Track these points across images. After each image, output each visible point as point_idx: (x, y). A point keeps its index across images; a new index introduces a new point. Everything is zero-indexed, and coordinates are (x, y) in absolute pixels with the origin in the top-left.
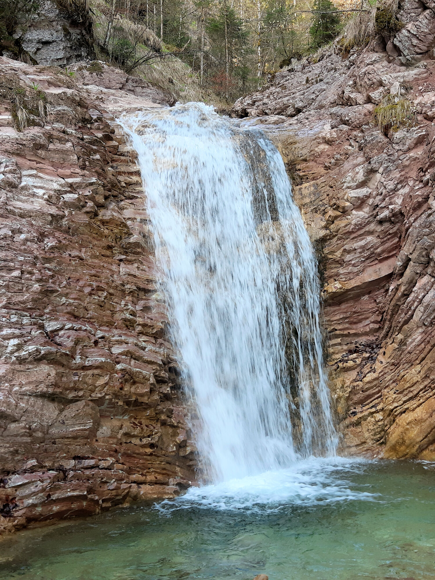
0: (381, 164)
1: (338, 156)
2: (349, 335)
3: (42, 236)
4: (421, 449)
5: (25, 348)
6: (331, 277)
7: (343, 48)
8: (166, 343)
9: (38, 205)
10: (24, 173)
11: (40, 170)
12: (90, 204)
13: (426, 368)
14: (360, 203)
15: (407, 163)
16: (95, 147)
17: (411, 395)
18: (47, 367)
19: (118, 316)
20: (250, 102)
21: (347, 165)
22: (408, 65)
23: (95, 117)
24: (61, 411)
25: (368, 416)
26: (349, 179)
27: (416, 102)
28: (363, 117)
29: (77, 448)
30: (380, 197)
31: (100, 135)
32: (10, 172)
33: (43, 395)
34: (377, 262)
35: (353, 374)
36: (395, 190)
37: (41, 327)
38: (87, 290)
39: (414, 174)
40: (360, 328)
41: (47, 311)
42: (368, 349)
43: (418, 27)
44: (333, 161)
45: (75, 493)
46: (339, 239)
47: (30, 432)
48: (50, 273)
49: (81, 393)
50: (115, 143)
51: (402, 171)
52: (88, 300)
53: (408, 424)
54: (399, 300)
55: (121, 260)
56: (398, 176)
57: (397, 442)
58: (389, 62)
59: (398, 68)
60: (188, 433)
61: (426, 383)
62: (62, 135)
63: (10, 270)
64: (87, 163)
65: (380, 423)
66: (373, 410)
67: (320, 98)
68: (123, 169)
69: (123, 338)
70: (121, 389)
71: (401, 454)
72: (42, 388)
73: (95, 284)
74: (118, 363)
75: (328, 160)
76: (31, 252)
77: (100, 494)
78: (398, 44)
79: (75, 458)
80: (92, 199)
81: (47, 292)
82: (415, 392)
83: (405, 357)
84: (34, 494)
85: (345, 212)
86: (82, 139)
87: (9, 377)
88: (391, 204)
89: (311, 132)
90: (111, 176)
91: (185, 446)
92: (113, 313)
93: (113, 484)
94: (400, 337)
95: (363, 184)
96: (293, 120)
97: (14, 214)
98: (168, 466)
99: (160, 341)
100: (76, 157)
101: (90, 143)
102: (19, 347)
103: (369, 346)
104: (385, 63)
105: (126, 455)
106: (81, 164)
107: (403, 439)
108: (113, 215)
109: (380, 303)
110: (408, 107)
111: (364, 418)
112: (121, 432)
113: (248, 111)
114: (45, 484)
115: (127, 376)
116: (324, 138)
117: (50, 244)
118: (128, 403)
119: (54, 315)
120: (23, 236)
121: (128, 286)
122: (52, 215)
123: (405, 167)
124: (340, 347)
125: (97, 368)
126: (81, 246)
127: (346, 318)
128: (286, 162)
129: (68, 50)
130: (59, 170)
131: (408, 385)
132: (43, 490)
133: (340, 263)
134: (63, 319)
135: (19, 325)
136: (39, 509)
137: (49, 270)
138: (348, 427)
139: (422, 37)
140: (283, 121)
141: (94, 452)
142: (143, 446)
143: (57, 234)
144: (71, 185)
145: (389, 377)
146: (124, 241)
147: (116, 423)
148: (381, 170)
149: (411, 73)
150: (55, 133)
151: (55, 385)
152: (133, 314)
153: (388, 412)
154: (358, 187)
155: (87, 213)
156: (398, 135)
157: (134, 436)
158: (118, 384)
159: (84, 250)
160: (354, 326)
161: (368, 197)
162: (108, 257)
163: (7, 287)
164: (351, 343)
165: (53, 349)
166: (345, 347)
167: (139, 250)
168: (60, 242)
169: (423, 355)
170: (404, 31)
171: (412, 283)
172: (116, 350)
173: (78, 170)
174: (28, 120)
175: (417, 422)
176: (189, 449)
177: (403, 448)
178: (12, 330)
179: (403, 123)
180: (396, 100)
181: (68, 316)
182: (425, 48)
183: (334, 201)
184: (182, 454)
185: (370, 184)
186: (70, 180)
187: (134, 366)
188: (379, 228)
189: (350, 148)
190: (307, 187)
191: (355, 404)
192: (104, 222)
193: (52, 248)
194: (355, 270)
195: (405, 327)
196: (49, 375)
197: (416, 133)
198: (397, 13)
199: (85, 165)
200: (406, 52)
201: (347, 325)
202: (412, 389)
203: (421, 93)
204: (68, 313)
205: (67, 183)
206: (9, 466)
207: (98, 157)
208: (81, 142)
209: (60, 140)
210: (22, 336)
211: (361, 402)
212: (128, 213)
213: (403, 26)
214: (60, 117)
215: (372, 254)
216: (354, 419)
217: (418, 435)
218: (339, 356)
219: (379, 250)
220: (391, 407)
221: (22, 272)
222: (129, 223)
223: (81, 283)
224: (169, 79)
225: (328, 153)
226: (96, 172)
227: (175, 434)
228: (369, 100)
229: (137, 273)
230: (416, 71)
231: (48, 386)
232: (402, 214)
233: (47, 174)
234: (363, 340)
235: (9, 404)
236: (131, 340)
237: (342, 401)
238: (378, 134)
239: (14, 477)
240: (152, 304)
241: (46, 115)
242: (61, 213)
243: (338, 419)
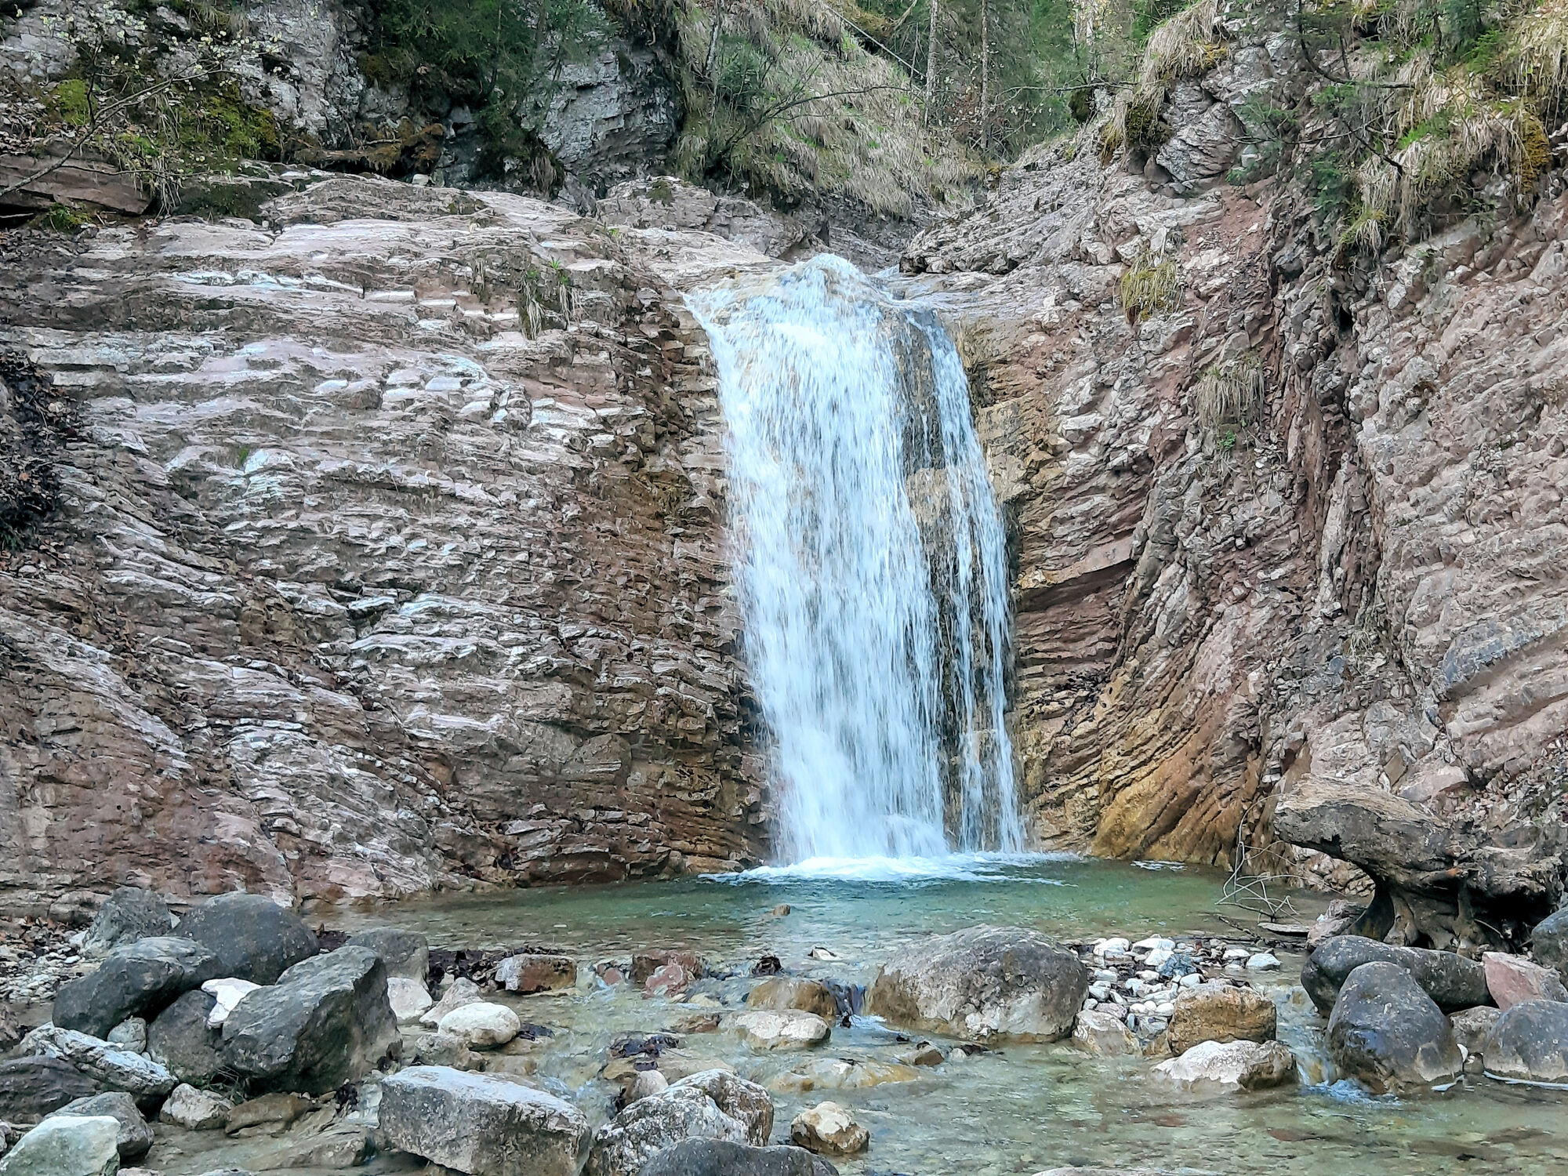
0: (1117, 374)
1: (1060, 356)
2: (1059, 660)
3: (559, 501)
4: (1149, 843)
5: (532, 659)
6: (1031, 563)
7: (1105, 144)
8: (738, 663)
9: (554, 453)
10: (536, 403)
11: (559, 398)
12: (632, 449)
13: (1166, 713)
14: (1084, 440)
15: (1159, 375)
16: (644, 357)
17: (1143, 757)
18: (561, 686)
19: (666, 620)
20: (932, 244)
21: (1067, 374)
22: (1187, 195)
23: (647, 303)
24: (579, 746)
25: (1076, 790)
26: (1067, 398)
27: (1188, 266)
28: (1103, 287)
29: (597, 796)
30: (1115, 431)
31: (653, 333)
32: (516, 405)
33: (554, 723)
34: (1111, 538)
35: (1057, 724)
36: (1138, 419)
37: (555, 632)
38: (621, 581)
39: (1169, 393)
40: (1080, 649)
41: (563, 610)
42: (1088, 684)
43: (1201, 134)
44: (1050, 363)
45: (594, 849)
46: (1045, 500)
47: (537, 768)
48: (570, 556)
49: (606, 724)
50: (679, 344)
51: (1148, 389)
52: (622, 595)
53: (1129, 801)
54: (1135, 603)
55: (676, 535)
56: (1143, 396)
57: (1112, 831)
58: (1154, 192)
59: (1170, 201)
60: (765, 795)
61: (1166, 738)
62: (593, 340)
63: (514, 551)
64: (631, 384)
65: (1093, 803)
66: (1085, 781)
67: (1046, 244)
68: (689, 386)
69: (671, 651)
70: (663, 721)
71: (1118, 851)
72: (554, 713)
73: (633, 572)
74: (661, 686)
75: (1042, 362)
76: (543, 525)
77: (628, 856)
78: (1164, 164)
79: (595, 808)
80: (635, 440)
81: (563, 584)
82: (1149, 753)
83: (1142, 697)
84: (541, 844)
85: (1057, 454)
86: (625, 344)
87: (510, 696)
88: (1131, 442)
89: (1020, 311)
90: (668, 402)
91: (758, 811)
92: (659, 614)
93: (645, 845)
94: (1134, 663)
95: (1089, 407)
96: (998, 284)
97: (519, 468)
98: (728, 835)
99: (727, 658)
100: (613, 375)
101: (637, 349)
102: (524, 658)
103: (1090, 679)
104: (1146, 194)
105: (666, 812)
106: (621, 384)
107: (1120, 825)
108: (667, 466)
109: (1113, 607)
110: (1173, 275)
111: (1069, 794)
112: (662, 781)
113: (928, 260)
114: (555, 834)
115: (672, 705)
116: (1039, 323)
117: (570, 514)
118: (672, 742)
119: (572, 617)
120: (532, 503)
121: (685, 576)
122: (574, 469)
123: (1156, 380)
124: (1041, 680)
125: (629, 690)
126: (616, 514)
127: (1057, 632)
128: (968, 366)
129: (628, 98)
130: (589, 396)
131: (1139, 741)
132: (552, 841)
133: (1047, 539)
134: (584, 622)
135: (524, 628)
136: (547, 865)
137: (568, 551)
138: (1041, 807)
139: (1209, 149)
140: (983, 284)
141: (622, 803)
142: (694, 803)
143: (581, 498)
144: (604, 421)
145: (1114, 729)
146: (683, 506)
147: (655, 769)
148: (1117, 385)
149: (1190, 211)
150: (583, 338)
151: (571, 710)
152: (689, 617)
153: (1105, 784)
154: (1081, 411)
155: (627, 462)
156: (1147, 326)
157: (680, 789)
158: (658, 715)
159: (619, 520)
160: (1071, 646)
161: (1097, 429)
162: (656, 530)
163: (509, 575)
164: (1064, 673)
165: (570, 662)
166: (1050, 680)
167: (707, 519)
168: (585, 509)
169: (1164, 694)
170: (1174, 142)
171: (1153, 575)
172: (659, 668)
173: (616, 396)
174: (543, 320)
175: (1141, 798)
176: (763, 816)
177: (1121, 840)
178: (516, 635)
179: (1158, 305)
180: (1157, 262)
181: (591, 617)
182: (1219, 167)
183: (1041, 435)
184: (751, 821)
185: (1102, 408)
186: (603, 412)
187: (683, 692)
188: (1114, 482)
189: (1079, 341)
190: (1001, 410)
191: (1058, 772)
192: (652, 477)
193: (574, 519)
194: (1073, 551)
195: (1142, 647)
196: (563, 696)
197: (1180, 321)
198: (1164, 109)
199: (627, 387)
200: (1181, 175)
201: (1058, 644)
202: (1145, 748)
203: (1200, 249)
204: (592, 613)
205: (599, 417)
206: (509, 810)
207: (648, 372)
208: (623, 350)
209: (590, 348)
210: (529, 642)
211: (1069, 770)
212: (690, 461)
213: (1172, 134)
214: (592, 310)
215: (1101, 525)
216: (1053, 796)
217: (1142, 819)
218: (1038, 694)
219: (1113, 519)
220: (1111, 777)
221: (530, 555)
222: (693, 475)
223: (613, 571)
224: (847, 122)
225: (1044, 349)
226: (644, 396)
227: (743, 793)
228: (1117, 258)
229: (700, 555)
230: (1201, 206)
231: (561, 712)
232: (1151, 460)
233: (570, 403)
234: (1085, 669)
235: (510, 731)
236: (682, 655)
237: (1036, 766)
238: (1121, 319)
239: (516, 823)
240: (720, 601)
241: (570, 308)
242: (588, 466)
243: (1026, 796)
